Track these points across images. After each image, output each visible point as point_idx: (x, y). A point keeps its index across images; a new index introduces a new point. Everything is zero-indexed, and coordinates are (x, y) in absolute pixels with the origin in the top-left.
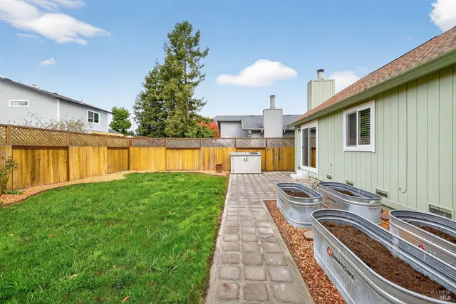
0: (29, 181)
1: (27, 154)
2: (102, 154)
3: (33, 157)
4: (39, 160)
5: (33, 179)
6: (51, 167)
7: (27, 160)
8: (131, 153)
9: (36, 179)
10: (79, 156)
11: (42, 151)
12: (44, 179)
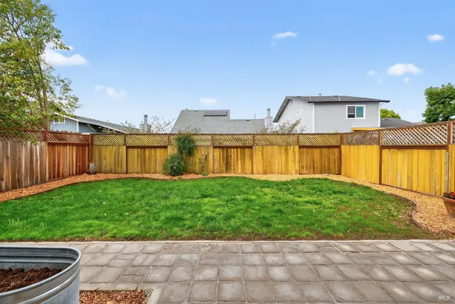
0: (224, 170)
1: (223, 151)
2: (290, 152)
3: (227, 153)
4: (231, 156)
5: (227, 169)
6: (239, 162)
7: (223, 155)
8: (343, 152)
9: (229, 168)
10: (262, 154)
11: (232, 150)
12: (234, 169)
